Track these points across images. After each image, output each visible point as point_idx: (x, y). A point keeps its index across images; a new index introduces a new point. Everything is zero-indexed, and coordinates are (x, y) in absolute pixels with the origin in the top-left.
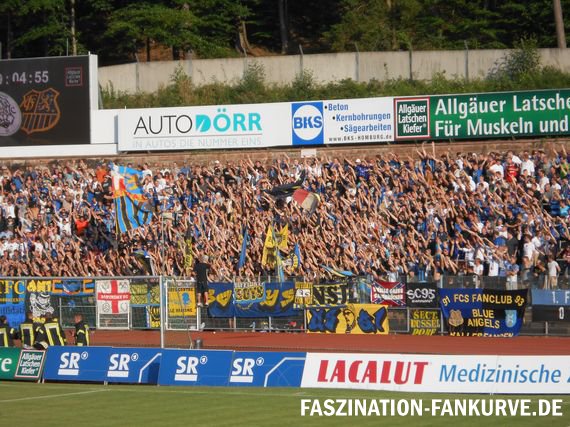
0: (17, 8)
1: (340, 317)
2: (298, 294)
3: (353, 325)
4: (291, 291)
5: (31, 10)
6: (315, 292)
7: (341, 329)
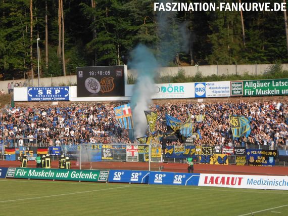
0: (99, 49)
1: (211, 158)
2: (197, 150)
3: (216, 161)
4: (194, 149)
5: (104, 49)
6: (203, 150)
7: (211, 163)
